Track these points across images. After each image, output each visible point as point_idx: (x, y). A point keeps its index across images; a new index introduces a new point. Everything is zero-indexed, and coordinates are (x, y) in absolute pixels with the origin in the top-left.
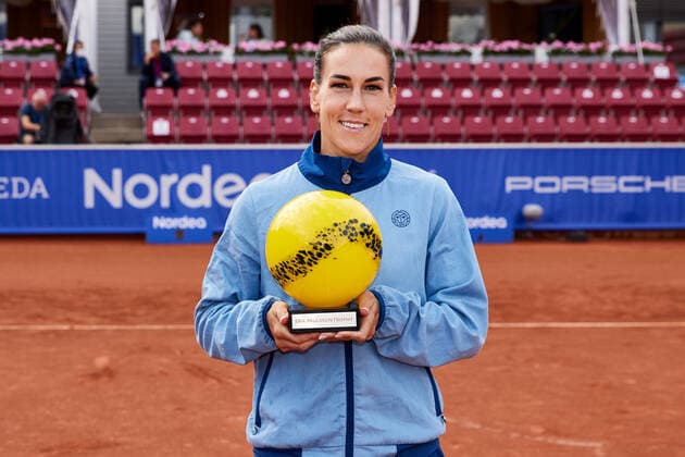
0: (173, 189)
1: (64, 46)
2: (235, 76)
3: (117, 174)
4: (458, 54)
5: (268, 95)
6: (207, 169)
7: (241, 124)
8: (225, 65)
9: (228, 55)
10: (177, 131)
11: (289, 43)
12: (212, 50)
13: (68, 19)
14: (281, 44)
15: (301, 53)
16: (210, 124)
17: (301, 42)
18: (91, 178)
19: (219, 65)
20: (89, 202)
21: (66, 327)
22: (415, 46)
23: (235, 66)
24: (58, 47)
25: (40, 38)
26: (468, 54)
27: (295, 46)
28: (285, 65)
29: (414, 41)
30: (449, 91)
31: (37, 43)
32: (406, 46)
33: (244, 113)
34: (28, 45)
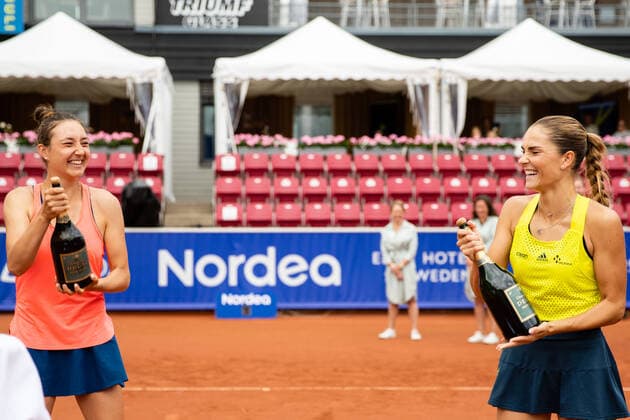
0: (241, 268)
1: (142, 140)
2: (298, 167)
3: (189, 255)
4: (503, 147)
5: (329, 183)
6: (272, 251)
7: (303, 210)
8: (289, 157)
9: (291, 148)
10: (245, 217)
11: (347, 137)
12: (277, 143)
13: (145, 114)
14: (340, 138)
15: (358, 146)
16: (275, 210)
17: (358, 136)
18: (165, 259)
19: (283, 157)
20: (163, 281)
21: (139, 389)
22: (463, 140)
23: (298, 158)
24: (136, 141)
25: (119, 132)
26: (513, 147)
27: (353, 140)
28: (343, 156)
29: (462, 136)
30: (495, 181)
31: (117, 136)
32: (455, 141)
33: (306, 201)
34: (108, 138)
